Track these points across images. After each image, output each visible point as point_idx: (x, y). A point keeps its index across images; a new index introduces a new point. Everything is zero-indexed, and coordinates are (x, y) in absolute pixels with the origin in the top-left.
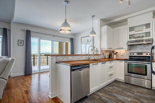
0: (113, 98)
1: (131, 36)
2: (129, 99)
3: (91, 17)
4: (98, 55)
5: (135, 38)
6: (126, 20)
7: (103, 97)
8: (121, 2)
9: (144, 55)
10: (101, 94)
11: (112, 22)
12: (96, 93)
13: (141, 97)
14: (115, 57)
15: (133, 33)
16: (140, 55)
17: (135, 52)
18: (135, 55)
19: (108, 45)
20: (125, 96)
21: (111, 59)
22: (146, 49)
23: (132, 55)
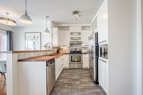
0: (70, 80)
1: (72, 38)
2: (78, 77)
3: (45, 17)
4: (50, 51)
5: (74, 39)
6: (68, 27)
7: (65, 82)
8: (72, 16)
9: (78, 50)
10: (62, 81)
11: (59, 25)
12: (57, 81)
13: (81, 74)
14: (61, 52)
15: (73, 36)
16: (76, 50)
17: (74, 48)
18: (74, 50)
19: (58, 43)
20: (75, 76)
21: (58, 54)
22: (79, 47)
23: (72, 50)
